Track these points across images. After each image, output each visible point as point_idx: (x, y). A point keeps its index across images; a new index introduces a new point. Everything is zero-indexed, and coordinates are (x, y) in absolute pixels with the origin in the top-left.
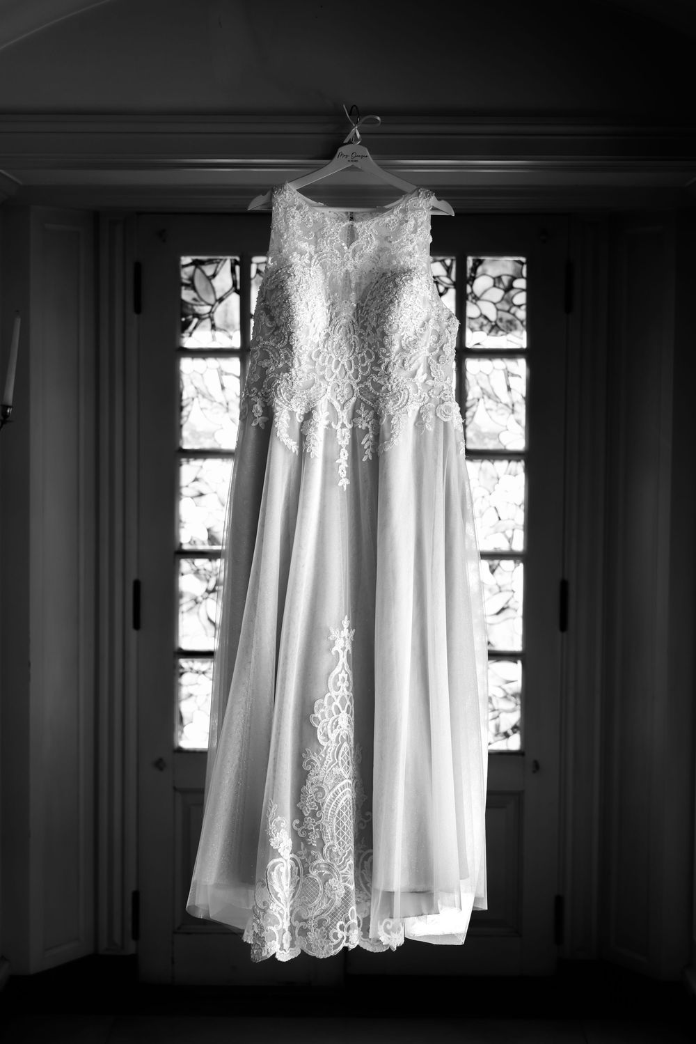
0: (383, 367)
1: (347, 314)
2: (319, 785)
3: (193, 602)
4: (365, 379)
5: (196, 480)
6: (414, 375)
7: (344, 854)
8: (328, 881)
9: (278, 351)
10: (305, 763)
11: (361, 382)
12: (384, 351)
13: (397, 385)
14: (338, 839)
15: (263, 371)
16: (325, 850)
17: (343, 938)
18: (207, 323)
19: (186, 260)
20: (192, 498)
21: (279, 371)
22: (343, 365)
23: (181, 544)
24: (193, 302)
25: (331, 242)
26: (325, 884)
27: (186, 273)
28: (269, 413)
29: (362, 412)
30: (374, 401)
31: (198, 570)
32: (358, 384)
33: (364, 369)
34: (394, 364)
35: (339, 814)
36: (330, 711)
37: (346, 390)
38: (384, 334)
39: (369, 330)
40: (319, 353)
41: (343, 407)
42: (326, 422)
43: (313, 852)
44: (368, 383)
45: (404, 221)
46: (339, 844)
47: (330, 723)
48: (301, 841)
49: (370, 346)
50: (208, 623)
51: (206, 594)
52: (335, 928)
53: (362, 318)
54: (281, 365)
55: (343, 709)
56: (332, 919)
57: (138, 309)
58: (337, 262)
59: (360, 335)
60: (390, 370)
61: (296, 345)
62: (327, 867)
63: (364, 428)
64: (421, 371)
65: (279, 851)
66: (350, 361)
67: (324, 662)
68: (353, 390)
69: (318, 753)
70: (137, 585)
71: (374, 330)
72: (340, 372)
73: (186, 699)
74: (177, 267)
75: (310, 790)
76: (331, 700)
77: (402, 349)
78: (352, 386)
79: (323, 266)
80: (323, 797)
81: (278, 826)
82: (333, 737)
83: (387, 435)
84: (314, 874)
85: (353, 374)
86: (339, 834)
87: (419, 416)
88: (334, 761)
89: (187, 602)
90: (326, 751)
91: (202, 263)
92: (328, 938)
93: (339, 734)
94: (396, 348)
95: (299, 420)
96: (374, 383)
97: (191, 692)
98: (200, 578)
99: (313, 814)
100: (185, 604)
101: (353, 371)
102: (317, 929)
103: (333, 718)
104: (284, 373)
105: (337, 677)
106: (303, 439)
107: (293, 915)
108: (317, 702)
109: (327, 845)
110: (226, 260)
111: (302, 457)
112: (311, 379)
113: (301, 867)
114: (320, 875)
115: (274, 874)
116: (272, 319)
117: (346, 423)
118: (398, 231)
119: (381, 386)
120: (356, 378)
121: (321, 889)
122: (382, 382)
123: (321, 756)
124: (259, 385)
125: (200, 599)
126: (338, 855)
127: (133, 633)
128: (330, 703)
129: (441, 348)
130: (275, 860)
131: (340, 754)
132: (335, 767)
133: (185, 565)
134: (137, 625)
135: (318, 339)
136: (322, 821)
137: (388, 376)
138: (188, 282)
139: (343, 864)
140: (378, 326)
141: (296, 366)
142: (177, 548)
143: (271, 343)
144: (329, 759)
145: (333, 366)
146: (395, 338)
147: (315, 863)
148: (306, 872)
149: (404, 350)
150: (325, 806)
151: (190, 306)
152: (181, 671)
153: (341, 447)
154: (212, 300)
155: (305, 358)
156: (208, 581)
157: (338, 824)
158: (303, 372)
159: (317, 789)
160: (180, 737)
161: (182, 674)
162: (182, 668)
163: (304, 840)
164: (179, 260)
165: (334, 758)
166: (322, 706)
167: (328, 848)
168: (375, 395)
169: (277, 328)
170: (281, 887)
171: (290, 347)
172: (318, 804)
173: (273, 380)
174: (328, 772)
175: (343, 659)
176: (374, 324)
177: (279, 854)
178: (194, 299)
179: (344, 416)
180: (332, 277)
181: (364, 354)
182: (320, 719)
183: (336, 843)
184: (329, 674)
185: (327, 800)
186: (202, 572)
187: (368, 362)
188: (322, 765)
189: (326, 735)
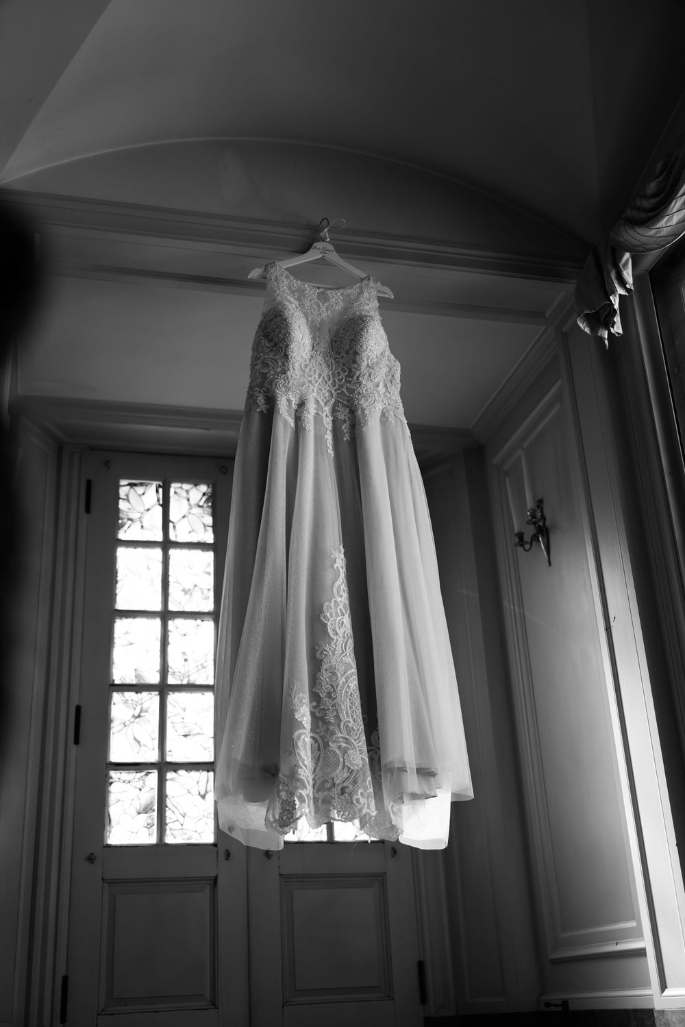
0: (355, 377)
1: (324, 345)
2: (333, 670)
3: (123, 725)
4: (341, 386)
5: (127, 633)
6: (378, 385)
7: (359, 730)
8: (347, 752)
9: (276, 361)
10: (318, 654)
11: (338, 389)
12: (356, 366)
13: (367, 390)
14: (352, 716)
15: (264, 376)
16: (342, 727)
17: (365, 804)
18: (138, 524)
19: (123, 482)
20: (123, 646)
21: (277, 374)
22: (324, 377)
23: (114, 681)
24: (128, 511)
25: (311, 300)
26: (344, 755)
27: (123, 491)
28: (271, 402)
29: (341, 408)
30: (348, 401)
31: (127, 700)
32: (336, 391)
33: (340, 380)
34: (364, 375)
35: (351, 694)
36: (337, 612)
37: (327, 394)
38: (356, 353)
39: (343, 353)
40: (306, 366)
41: (326, 404)
42: (315, 412)
43: (331, 728)
44: (344, 390)
45: (361, 292)
46: (354, 720)
47: (337, 621)
48: (319, 719)
49: (344, 364)
50: (134, 742)
51: (133, 719)
52: (357, 795)
53: (336, 347)
54: (279, 369)
55: (346, 613)
56: (354, 786)
57: (88, 510)
58: (316, 312)
59: (335, 359)
60: (361, 379)
61: (291, 355)
62: (345, 741)
63: (343, 419)
64: (381, 384)
65: (303, 722)
66: (329, 376)
67: (328, 576)
68: (332, 394)
69: (329, 645)
70: (78, 709)
71: (347, 352)
72: (322, 381)
73: (114, 804)
74: (118, 487)
75: (324, 676)
76: (337, 604)
77: (368, 366)
78: (331, 392)
79: (306, 314)
80: (337, 680)
81: (301, 701)
82: (341, 634)
83: (362, 421)
84: (333, 746)
85: (331, 384)
86: (352, 712)
87: (383, 414)
88: (343, 652)
89: (117, 726)
90: (336, 643)
91: (135, 485)
92: (352, 803)
93: (345, 632)
94: (364, 364)
95: (294, 407)
96: (348, 389)
97: (119, 798)
98: (128, 707)
99: (329, 695)
100: (115, 728)
101: (331, 382)
102: (341, 796)
103: (339, 618)
104: (282, 374)
105: (339, 586)
106: (298, 419)
107: (316, 787)
108: (327, 603)
109: (343, 721)
110: (152, 484)
111: (298, 431)
112: (302, 380)
113: (320, 741)
114: (339, 747)
115: (300, 744)
116: (271, 340)
117: (329, 415)
118: (357, 299)
119: (354, 390)
120: (335, 386)
121: (341, 760)
122: (355, 388)
123: (333, 647)
124: (261, 385)
125: (128, 723)
126: (354, 730)
127: (73, 748)
128: (336, 607)
129: (393, 376)
130: (301, 731)
131: (348, 648)
132: (344, 656)
133: (116, 697)
134: (77, 741)
135: (307, 357)
136: (338, 700)
137: (360, 383)
138: (125, 497)
139: (358, 738)
140: (351, 348)
141: (291, 368)
142: (111, 682)
143: (270, 356)
144: (339, 649)
145: (317, 376)
146: (364, 355)
147: (334, 737)
148: (326, 745)
149: (370, 367)
150: (339, 688)
151: (125, 513)
152: (111, 781)
153: (327, 429)
154: (142, 510)
155: (297, 366)
156: (135, 709)
157: (351, 703)
158: (297, 375)
159: (330, 674)
160: (109, 836)
161: (111, 783)
162: (111, 778)
163: (323, 719)
164: (119, 482)
165: (342, 649)
166: (329, 607)
167: (345, 724)
168: (350, 397)
169: (276, 345)
170: (306, 755)
171: (286, 356)
172: (332, 686)
173: (273, 379)
174: (338, 660)
175: (342, 576)
176: (348, 347)
177: (303, 726)
178: (129, 509)
179: (327, 410)
180: (312, 321)
181: (339, 370)
182: (329, 617)
183: (351, 720)
184: (333, 584)
185: (341, 683)
186: (130, 702)
187: (343, 375)
188: (334, 654)
189: (334, 630)
